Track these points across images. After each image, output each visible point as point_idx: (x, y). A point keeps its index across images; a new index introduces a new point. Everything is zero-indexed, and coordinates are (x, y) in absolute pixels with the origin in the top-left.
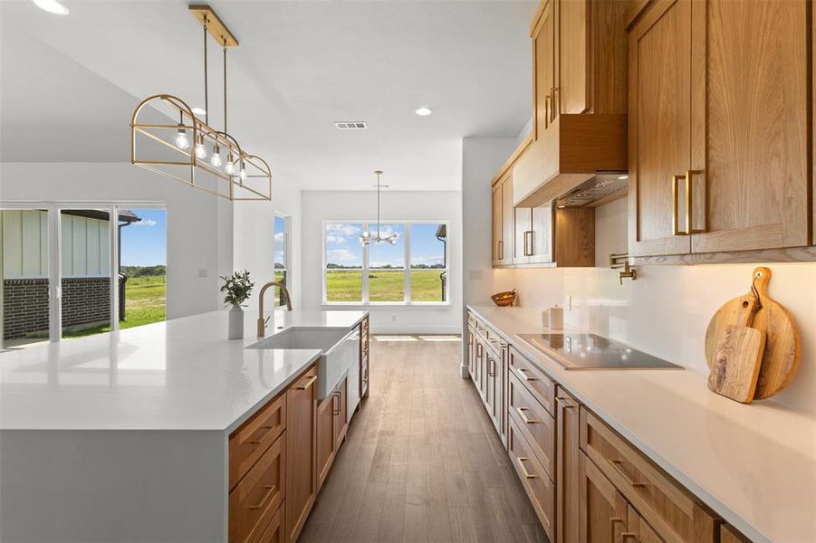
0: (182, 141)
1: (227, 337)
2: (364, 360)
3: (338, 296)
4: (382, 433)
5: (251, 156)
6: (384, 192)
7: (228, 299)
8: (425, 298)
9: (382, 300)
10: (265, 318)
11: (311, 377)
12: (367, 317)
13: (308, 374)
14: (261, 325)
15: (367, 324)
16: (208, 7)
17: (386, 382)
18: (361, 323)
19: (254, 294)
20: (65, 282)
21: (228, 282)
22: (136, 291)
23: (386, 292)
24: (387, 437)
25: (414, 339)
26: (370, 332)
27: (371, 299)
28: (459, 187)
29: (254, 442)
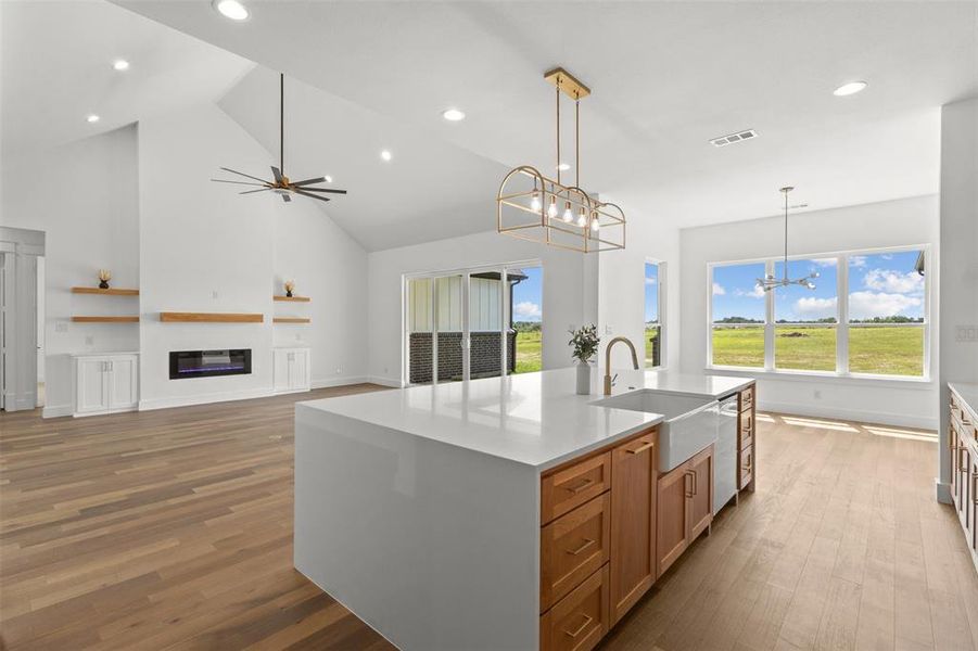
0: (536, 205)
1: (575, 391)
2: (746, 442)
3: (741, 359)
4: (765, 542)
5: (605, 204)
6: (793, 215)
7: (576, 353)
8: (895, 369)
9: (811, 368)
10: (612, 375)
11: (646, 443)
12: (752, 386)
13: (642, 439)
14: (608, 382)
15: (753, 395)
16: (560, 69)
17: (787, 479)
18: (739, 394)
19: (601, 349)
20: (473, 335)
21: (576, 338)
22: (529, 345)
23: (818, 358)
24: (770, 549)
25: (853, 430)
26: (758, 407)
27: (780, 365)
28: (936, 188)
29: (570, 489)
